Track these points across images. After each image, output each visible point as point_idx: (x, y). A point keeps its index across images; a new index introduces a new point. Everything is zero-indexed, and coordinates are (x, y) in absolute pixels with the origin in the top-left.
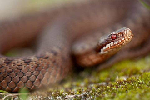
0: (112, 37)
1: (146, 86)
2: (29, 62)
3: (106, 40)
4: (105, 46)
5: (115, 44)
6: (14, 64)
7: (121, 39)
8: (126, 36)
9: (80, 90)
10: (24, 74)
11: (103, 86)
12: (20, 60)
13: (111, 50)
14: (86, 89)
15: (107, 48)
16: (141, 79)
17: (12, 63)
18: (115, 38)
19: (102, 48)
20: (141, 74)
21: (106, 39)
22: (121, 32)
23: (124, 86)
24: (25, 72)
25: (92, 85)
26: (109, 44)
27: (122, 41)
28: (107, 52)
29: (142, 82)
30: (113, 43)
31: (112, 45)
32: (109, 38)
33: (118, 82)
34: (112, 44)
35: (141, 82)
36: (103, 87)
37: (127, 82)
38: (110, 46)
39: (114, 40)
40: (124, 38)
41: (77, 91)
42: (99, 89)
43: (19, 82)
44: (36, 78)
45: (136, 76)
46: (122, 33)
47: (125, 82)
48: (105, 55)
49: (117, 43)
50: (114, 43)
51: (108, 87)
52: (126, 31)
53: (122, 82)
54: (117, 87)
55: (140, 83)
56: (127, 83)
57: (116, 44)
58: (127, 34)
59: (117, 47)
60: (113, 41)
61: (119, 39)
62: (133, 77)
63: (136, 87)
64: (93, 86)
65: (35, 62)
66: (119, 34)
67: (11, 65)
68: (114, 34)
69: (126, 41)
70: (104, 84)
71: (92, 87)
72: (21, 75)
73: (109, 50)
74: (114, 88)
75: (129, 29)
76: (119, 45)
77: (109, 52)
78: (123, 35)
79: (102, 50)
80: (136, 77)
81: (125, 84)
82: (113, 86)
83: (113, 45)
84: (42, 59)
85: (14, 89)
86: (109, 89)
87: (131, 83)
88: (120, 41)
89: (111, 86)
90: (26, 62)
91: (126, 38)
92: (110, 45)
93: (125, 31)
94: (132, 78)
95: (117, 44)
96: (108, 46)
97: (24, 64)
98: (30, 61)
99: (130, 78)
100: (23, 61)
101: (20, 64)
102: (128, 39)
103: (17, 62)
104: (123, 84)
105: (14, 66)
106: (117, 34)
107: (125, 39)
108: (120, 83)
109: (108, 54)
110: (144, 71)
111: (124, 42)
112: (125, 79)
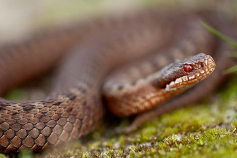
0: (185, 69)
1: (209, 150)
2: (30, 109)
3: (175, 72)
4: (174, 80)
5: (190, 79)
6: (8, 110)
7: (199, 72)
8: (208, 67)
9: (113, 153)
10: (22, 126)
11: (145, 148)
12: (17, 106)
13: (182, 86)
14: (121, 152)
15: (177, 84)
16: (203, 139)
17: (5, 109)
18: (190, 70)
19: (169, 83)
20: (202, 131)
21: (175, 70)
22: (199, 62)
23: (176, 149)
24: (23, 124)
25: (130, 147)
26: (180, 78)
27: (201, 74)
28: (175, 89)
29: (204, 144)
30: (187, 76)
31: (184, 80)
32: (181, 70)
33: (168, 143)
34: (185, 78)
35: (202, 143)
36: (146, 150)
37: (182, 143)
38: (181, 81)
39: (188, 73)
40: (205, 70)
41: (108, 154)
42: (140, 153)
43: (13, 138)
44: (40, 133)
45: (195, 134)
46: (201, 63)
47: (179, 143)
48: (172, 92)
49: (193, 77)
50: (188, 78)
51: (153, 150)
52: (208, 60)
53: (174, 143)
54: (166, 150)
55: (199, 145)
56: (181, 145)
57: (192, 79)
58: (208, 65)
59: (192, 82)
60: (187, 75)
61: (197, 72)
62: (191, 136)
63: (194, 151)
64: (132, 148)
65: (40, 109)
66: (197, 65)
67: (4, 112)
68: (189, 64)
69: (207, 75)
70: (149, 144)
71: (130, 150)
72: (17, 128)
73: (179, 87)
74: (162, 152)
75: (211, 58)
76: (196, 80)
77: (178, 89)
78: (202, 66)
79: (168, 86)
80: (195, 136)
81: (178, 147)
82: (161, 149)
83: (187, 80)
84: (51, 105)
85: (7, 147)
86: (155, 153)
87: (188, 145)
88: (198, 75)
89: (158, 148)
90: (25, 110)
91: (207, 70)
92: (183, 80)
93: (205, 60)
94: (189, 138)
95: (194, 79)
96: (178, 81)
97: (22, 112)
98: (33, 107)
99: (186, 137)
100: (22, 108)
101: (17, 111)
102: (210, 72)
103: (13, 108)
104: (176, 147)
105: (8, 113)
106: (194, 64)
107: (205, 73)
108: (172, 144)
109: (176, 92)
110: (208, 127)
111: (203, 77)
112: (179, 139)
